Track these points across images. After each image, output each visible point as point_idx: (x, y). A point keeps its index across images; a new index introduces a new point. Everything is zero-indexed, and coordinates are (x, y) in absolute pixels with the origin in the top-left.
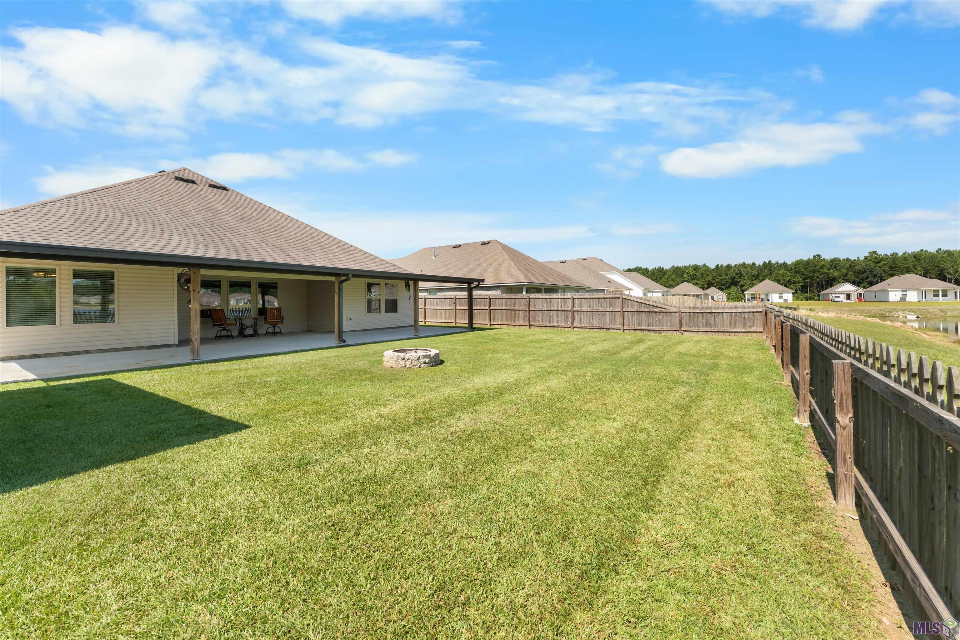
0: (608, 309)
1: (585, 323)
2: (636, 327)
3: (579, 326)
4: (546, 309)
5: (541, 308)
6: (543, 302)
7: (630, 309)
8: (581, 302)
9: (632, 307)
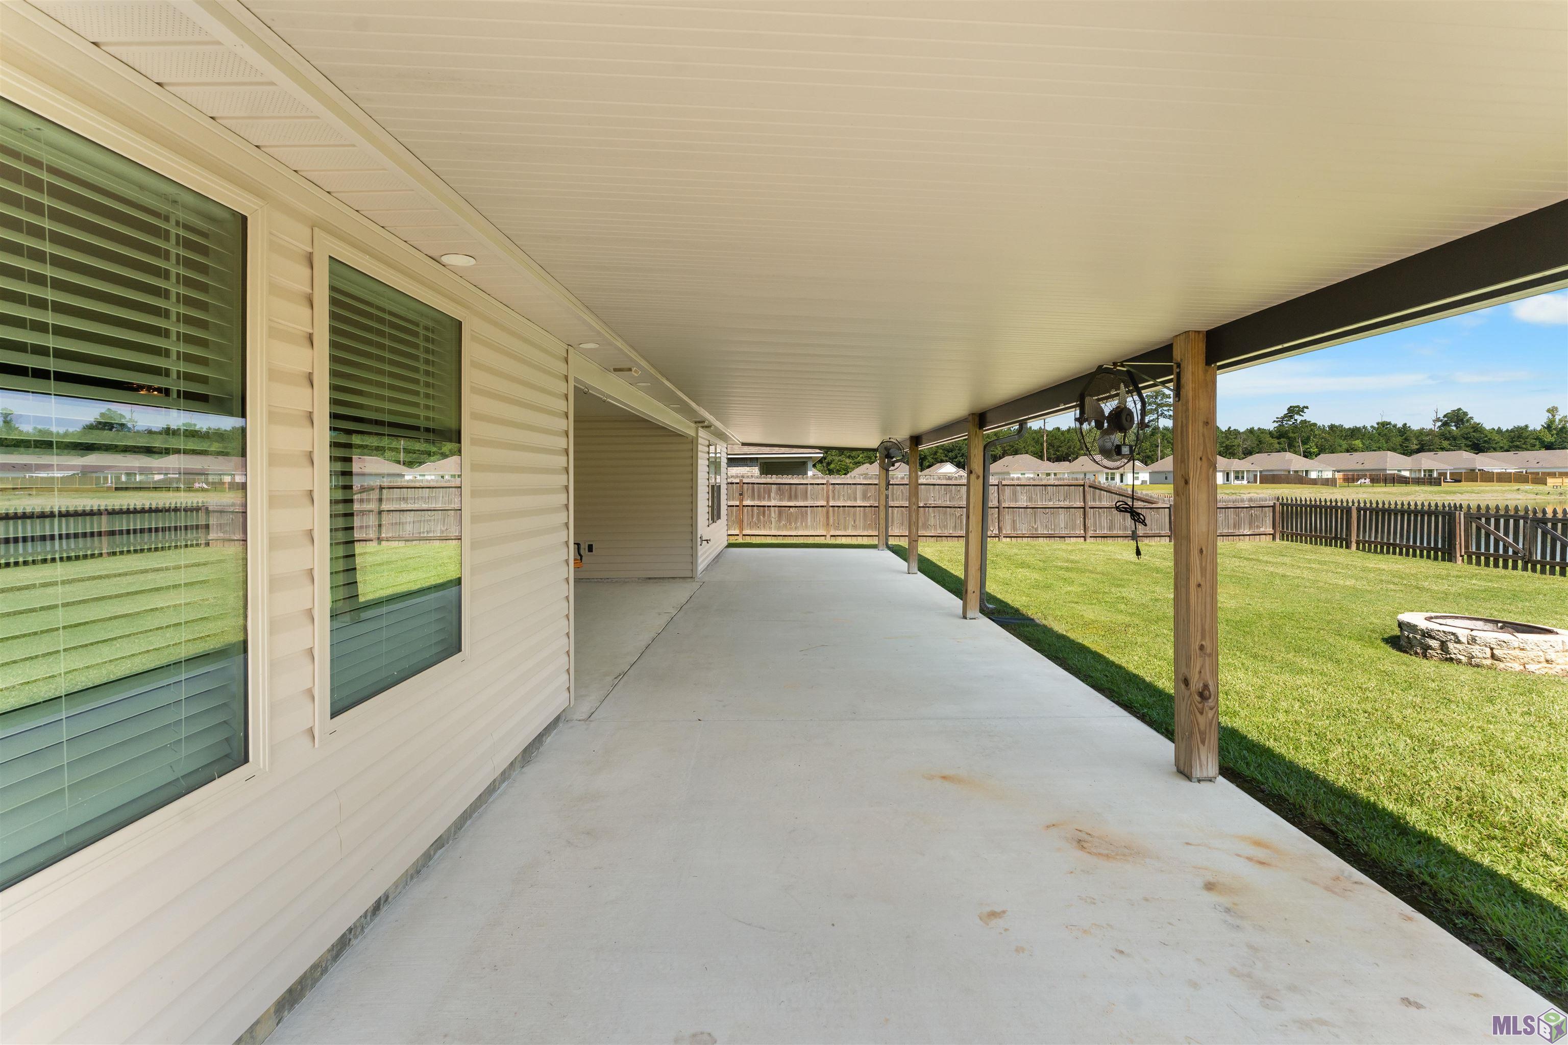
0: (1062, 504)
1: (1023, 529)
2: (1105, 532)
3: (1014, 534)
4: (948, 503)
5: (939, 503)
6: (943, 492)
7: (1097, 504)
8: (1015, 494)
9: (1100, 500)
